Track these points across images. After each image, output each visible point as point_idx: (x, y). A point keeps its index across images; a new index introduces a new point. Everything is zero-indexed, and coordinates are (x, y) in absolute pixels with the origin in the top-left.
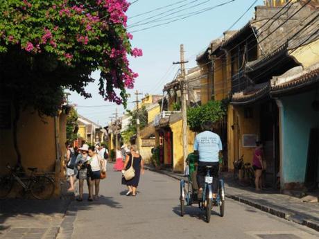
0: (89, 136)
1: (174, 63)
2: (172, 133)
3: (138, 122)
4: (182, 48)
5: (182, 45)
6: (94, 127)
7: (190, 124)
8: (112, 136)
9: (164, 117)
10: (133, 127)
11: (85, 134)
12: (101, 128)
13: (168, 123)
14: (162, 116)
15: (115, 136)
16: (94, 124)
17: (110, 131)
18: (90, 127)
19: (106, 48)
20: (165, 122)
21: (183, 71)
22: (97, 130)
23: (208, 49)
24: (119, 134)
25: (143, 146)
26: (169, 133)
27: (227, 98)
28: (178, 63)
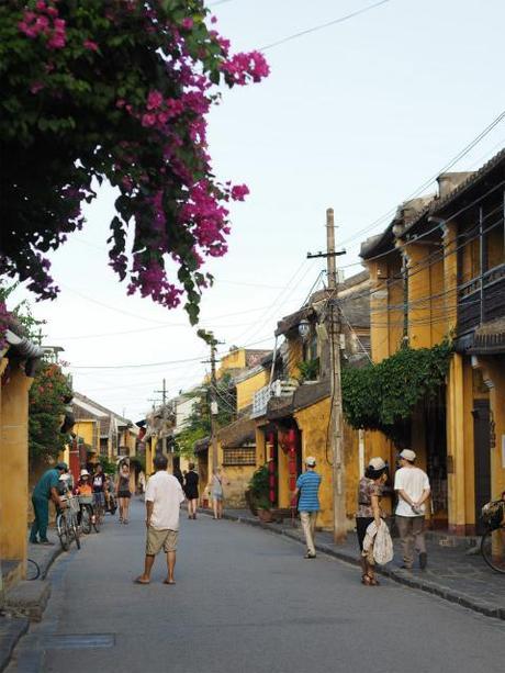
0: (104, 442)
1: (309, 256)
2: (299, 433)
3: (214, 407)
4: (330, 219)
5: (330, 211)
6: (116, 423)
7: (351, 409)
8: (154, 442)
9: (278, 394)
10: (201, 422)
11: (95, 439)
12: (130, 425)
13: (291, 407)
14: (273, 393)
15: (160, 441)
16: (116, 416)
17: (150, 430)
18: (106, 422)
19: (129, 93)
20: (281, 406)
21: (332, 274)
22: (121, 428)
23: (395, 222)
24: (169, 439)
25: (225, 465)
26: (292, 432)
27: (445, 344)
28: (320, 255)
